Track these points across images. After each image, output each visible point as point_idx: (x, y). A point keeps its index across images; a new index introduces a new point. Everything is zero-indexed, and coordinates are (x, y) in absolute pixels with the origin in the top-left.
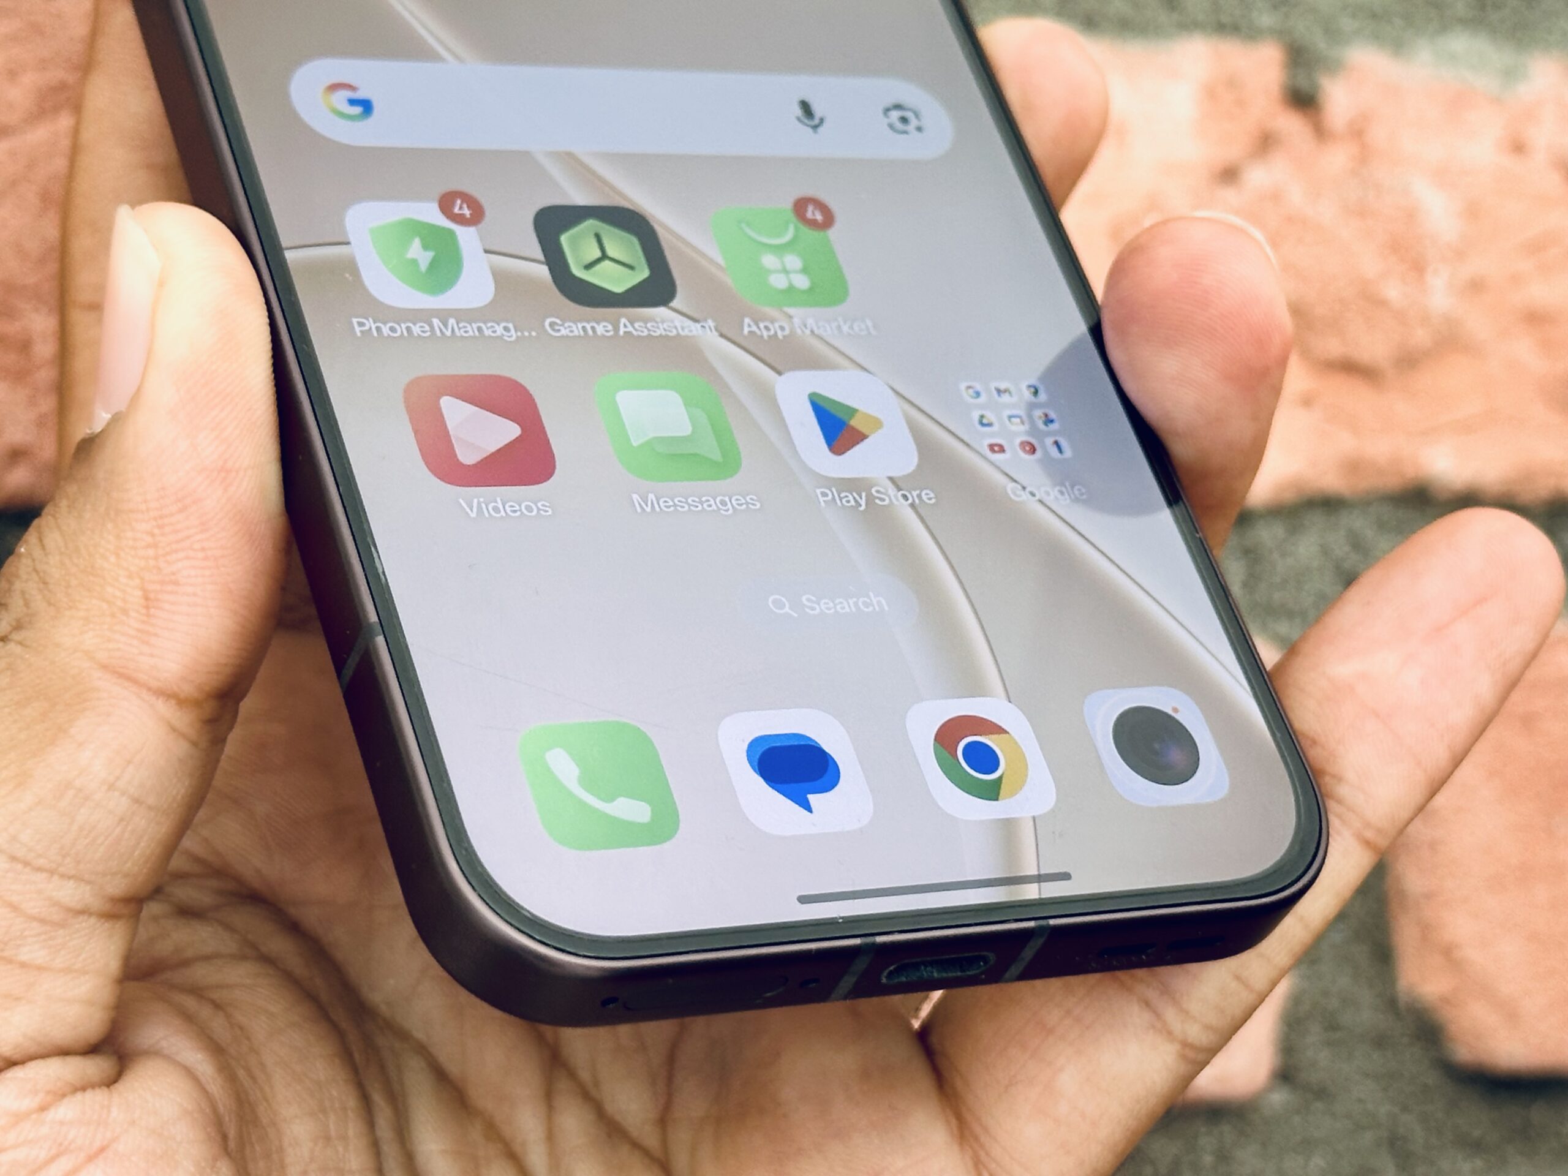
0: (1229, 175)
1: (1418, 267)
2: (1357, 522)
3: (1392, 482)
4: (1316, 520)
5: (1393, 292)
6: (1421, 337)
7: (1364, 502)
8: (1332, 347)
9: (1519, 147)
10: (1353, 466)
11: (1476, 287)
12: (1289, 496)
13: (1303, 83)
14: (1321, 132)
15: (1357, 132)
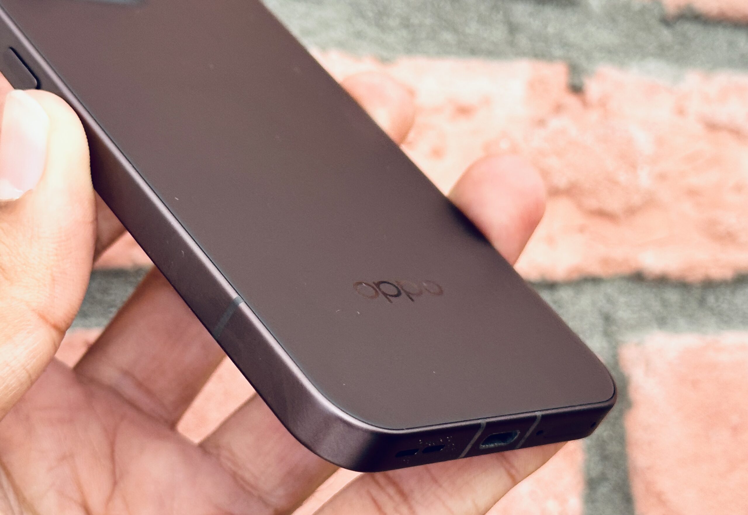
0: (541, 123)
1: (633, 166)
2: (609, 289)
3: (626, 270)
4: (589, 288)
5: (623, 177)
6: (636, 200)
7: (612, 280)
8: (593, 203)
9: (681, 112)
10: (605, 261)
11: (662, 177)
12: (575, 276)
13: (576, 82)
14: (585, 104)
15: (603, 103)
